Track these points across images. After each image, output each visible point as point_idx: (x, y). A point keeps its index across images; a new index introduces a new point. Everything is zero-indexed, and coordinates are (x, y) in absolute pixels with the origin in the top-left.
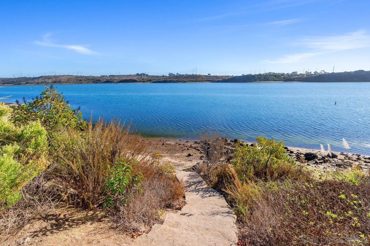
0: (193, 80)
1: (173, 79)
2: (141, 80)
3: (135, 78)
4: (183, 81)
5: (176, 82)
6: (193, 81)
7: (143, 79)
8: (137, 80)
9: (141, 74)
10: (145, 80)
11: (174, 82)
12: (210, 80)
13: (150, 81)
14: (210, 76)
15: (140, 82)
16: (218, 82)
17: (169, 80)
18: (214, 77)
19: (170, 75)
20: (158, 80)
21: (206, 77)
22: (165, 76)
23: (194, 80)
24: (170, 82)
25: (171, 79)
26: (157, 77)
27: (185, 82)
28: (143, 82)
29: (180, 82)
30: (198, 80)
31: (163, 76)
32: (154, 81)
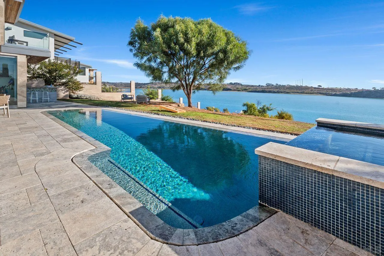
0: (298, 91)
1: (272, 90)
2: (235, 89)
3: (229, 87)
4: (285, 92)
5: (277, 92)
6: (298, 93)
7: (237, 88)
8: (231, 88)
9: (235, 83)
10: (240, 89)
11: (274, 92)
12: (323, 93)
13: (245, 90)
14: (322, 88)
15: (235, 90)
16: (335, 95)
17: (268, 90)
18: (328, 89)
19: (268, 85)
20: (254, 90)
21: (316, 89)
22: (262, 86)
23: (300, 91)
24: (270, 92)
25: (271, 90)
26: (252, 86)
27: (288, 93)
28: (238, 91)
29: (281, 92)
30: (306, 91)
31: (259, 86)
32: (250, 90)
